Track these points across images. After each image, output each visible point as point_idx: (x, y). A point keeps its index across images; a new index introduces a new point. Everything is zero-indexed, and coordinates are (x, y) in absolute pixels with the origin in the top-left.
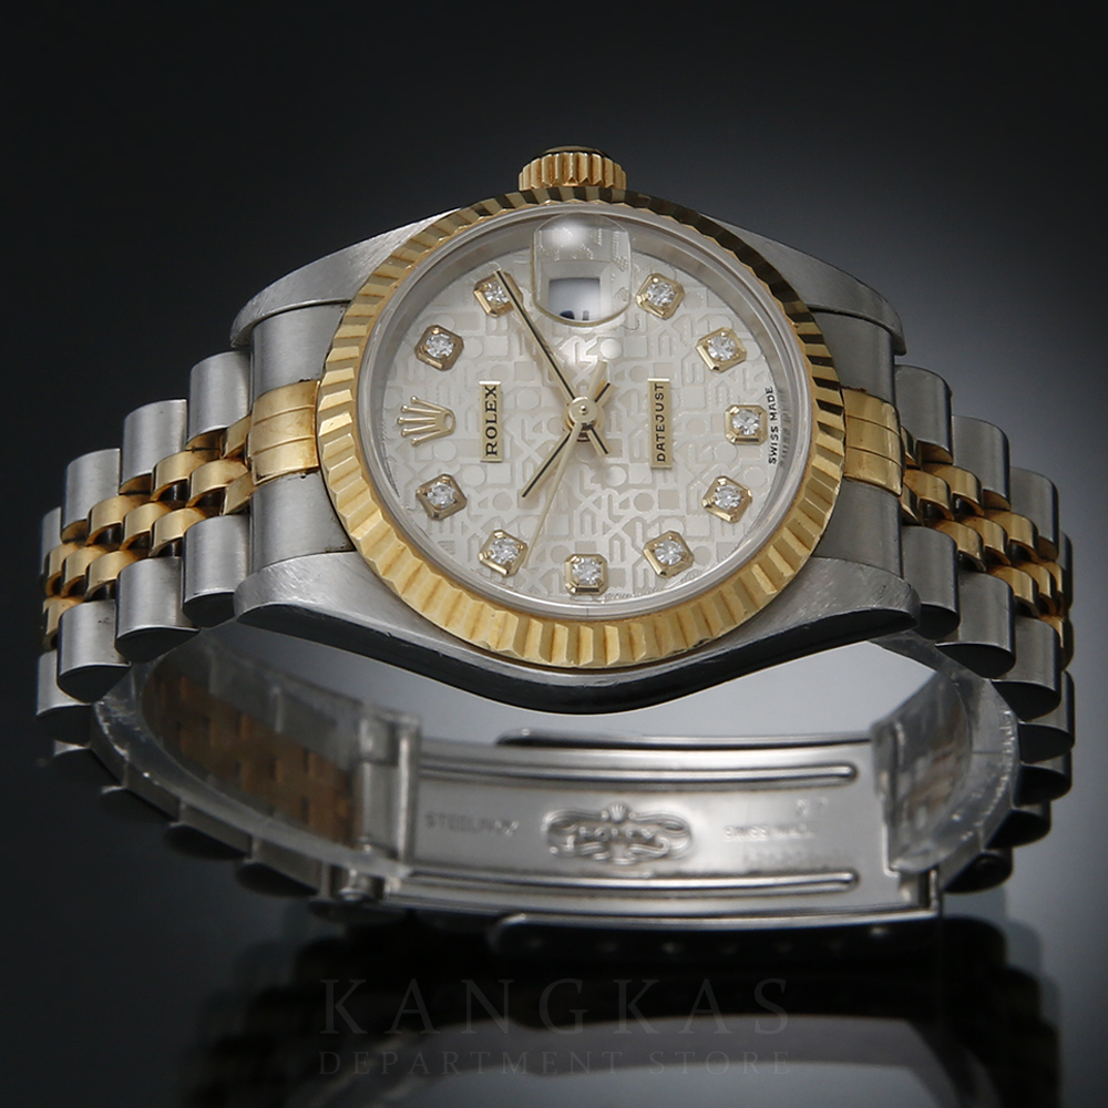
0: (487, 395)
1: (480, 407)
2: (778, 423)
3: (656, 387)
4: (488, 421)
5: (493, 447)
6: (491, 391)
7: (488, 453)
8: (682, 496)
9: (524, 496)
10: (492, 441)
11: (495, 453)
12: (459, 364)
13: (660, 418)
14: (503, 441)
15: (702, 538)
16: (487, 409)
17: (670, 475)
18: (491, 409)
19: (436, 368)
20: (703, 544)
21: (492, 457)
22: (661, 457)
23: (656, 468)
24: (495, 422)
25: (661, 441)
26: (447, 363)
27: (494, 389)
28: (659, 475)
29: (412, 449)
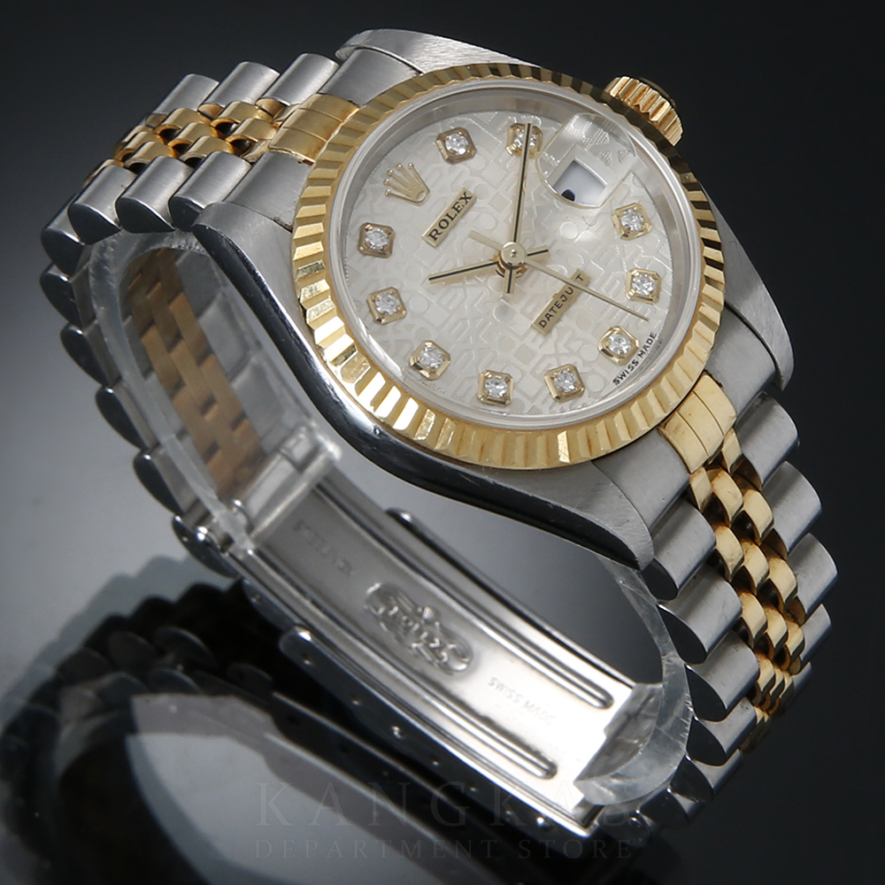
0: (462, 198)
1: (450, 202)
2: (641, 360)
3: (578, 277)
4: (447, 215)
5: (437, 233)
6: (466, 197)
7: (430, 235)
8: (537, 359)
9: (430, 279)
10: (440, 230)
11: (435, 239)
12: (460, 166)
13: (564, 298)
14: (446, 236)
15: (525, 395)
16: (454, 207)
17: (540, 339)
18: (456, 209)
19: (443, 157)
20: (525, 400)
21: (431, 240)
22: (543, 323)
23: (534, 328)
24: (452, 219)
25: (551, 313)
26: (453, 159)
27: (470, 198)
28: (533, 333)
29: (383, 196)
